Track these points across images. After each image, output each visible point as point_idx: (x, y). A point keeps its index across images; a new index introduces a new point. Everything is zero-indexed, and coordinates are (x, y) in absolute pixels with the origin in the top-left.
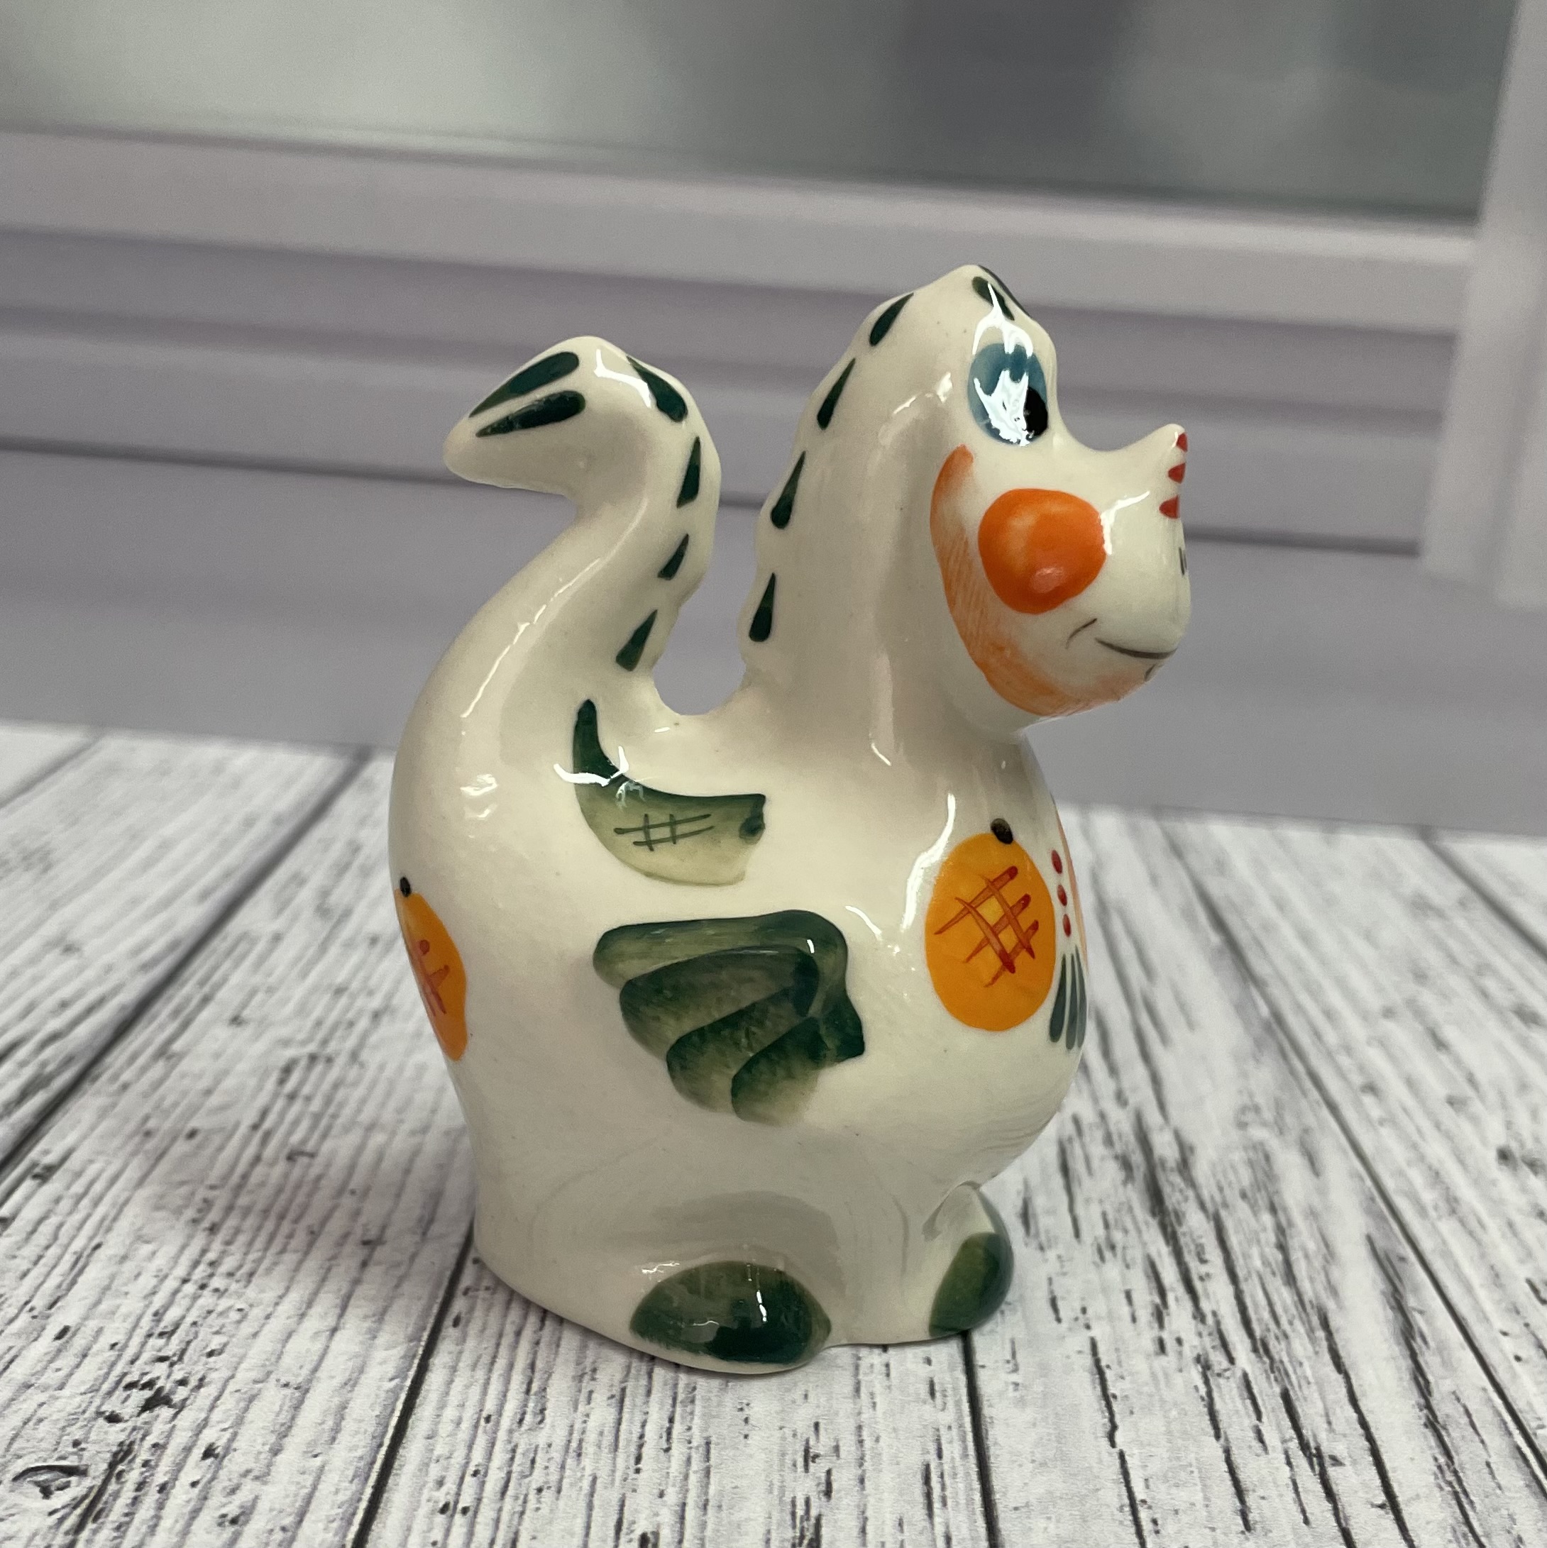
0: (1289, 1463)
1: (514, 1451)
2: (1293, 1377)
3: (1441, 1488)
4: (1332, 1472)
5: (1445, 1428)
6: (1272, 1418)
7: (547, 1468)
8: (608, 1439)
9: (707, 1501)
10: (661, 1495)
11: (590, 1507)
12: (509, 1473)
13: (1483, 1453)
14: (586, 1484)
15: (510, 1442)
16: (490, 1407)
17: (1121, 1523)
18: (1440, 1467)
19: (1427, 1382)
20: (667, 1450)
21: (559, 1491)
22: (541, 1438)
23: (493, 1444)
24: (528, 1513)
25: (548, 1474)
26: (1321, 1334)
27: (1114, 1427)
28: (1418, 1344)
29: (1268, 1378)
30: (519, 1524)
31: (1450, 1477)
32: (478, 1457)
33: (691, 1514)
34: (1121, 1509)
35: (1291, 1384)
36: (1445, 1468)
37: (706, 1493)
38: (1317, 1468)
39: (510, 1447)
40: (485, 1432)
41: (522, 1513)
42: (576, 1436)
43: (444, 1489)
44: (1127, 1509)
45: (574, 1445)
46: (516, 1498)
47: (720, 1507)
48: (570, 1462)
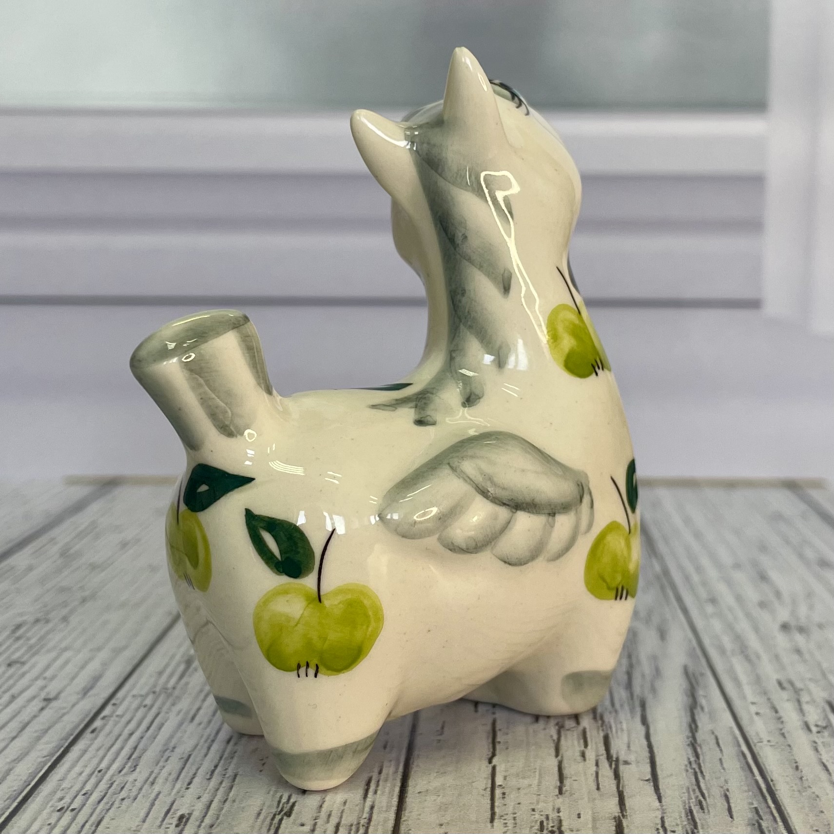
0: (597, 765)
1: (112, 784)
2: (614, 730)
3: (687, 771)
4: (622, 768)
5: (700, 746)
6: (594, 746)
7: (131, 790)
8: (174, 776)
9: (227, 799)
10: (199, 798)
11: (153, 804)
12: (106, 793)
13: (719, 755)
14: (153, 796)
15: (110, 780)
16: (103, 766)
17: (483, 795)
18: (690, 763)
19: (697, 727)
20: (209, 779)
21: (135, 799)
22: (131, 778)
23: (100, 781)
24: (113, 809)
25: (130, 793)
26: (638, 710)
27: (494, 755)
28: (697, 711)
29: (598, 729)
30: (106, 814)
31: (694, 766)
32: (88, 787)
33: (214, 805)
34: (485, 789)
35: (612, 732)
36: (693, 763)
37: (228, 795)
38: (613, 766)
39: (110, 782)
40: (97, 776)
41: (109, 809)
42: (153, 775)
43: (62, 802)
44: (489, 789)
45: (151, 779)
46: (107, 803)
47: (234, 801)
48: (146, 786)
